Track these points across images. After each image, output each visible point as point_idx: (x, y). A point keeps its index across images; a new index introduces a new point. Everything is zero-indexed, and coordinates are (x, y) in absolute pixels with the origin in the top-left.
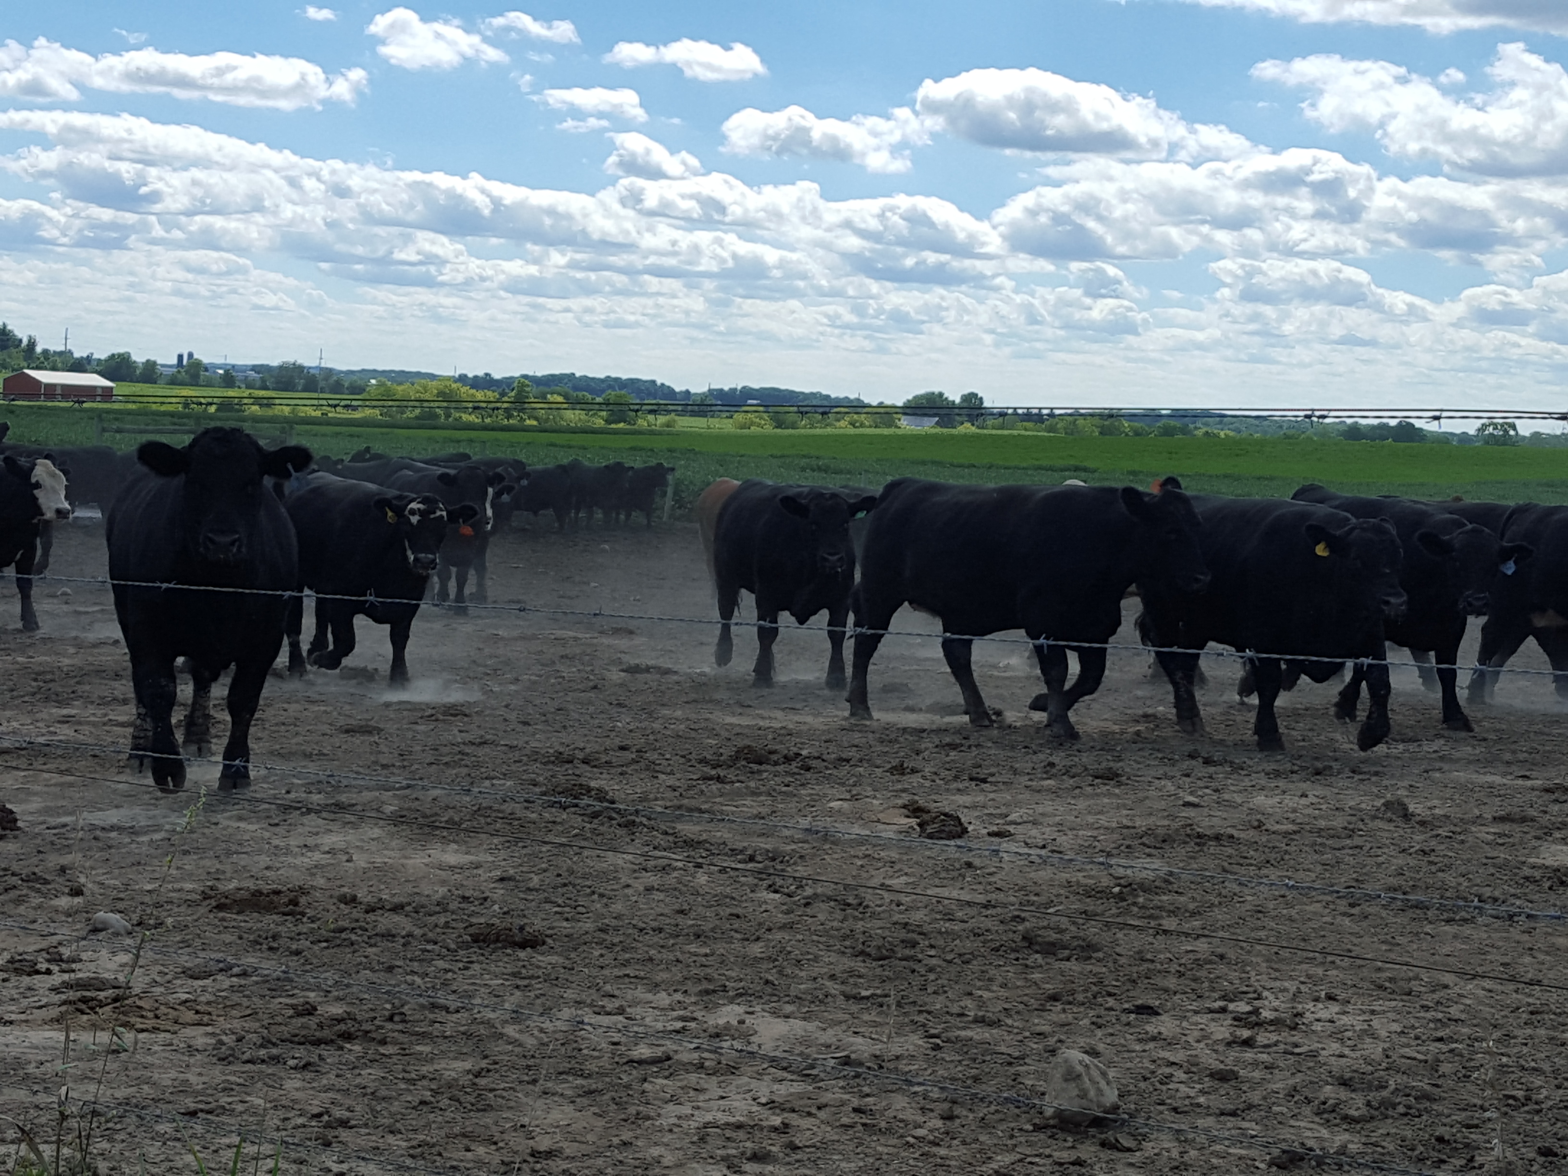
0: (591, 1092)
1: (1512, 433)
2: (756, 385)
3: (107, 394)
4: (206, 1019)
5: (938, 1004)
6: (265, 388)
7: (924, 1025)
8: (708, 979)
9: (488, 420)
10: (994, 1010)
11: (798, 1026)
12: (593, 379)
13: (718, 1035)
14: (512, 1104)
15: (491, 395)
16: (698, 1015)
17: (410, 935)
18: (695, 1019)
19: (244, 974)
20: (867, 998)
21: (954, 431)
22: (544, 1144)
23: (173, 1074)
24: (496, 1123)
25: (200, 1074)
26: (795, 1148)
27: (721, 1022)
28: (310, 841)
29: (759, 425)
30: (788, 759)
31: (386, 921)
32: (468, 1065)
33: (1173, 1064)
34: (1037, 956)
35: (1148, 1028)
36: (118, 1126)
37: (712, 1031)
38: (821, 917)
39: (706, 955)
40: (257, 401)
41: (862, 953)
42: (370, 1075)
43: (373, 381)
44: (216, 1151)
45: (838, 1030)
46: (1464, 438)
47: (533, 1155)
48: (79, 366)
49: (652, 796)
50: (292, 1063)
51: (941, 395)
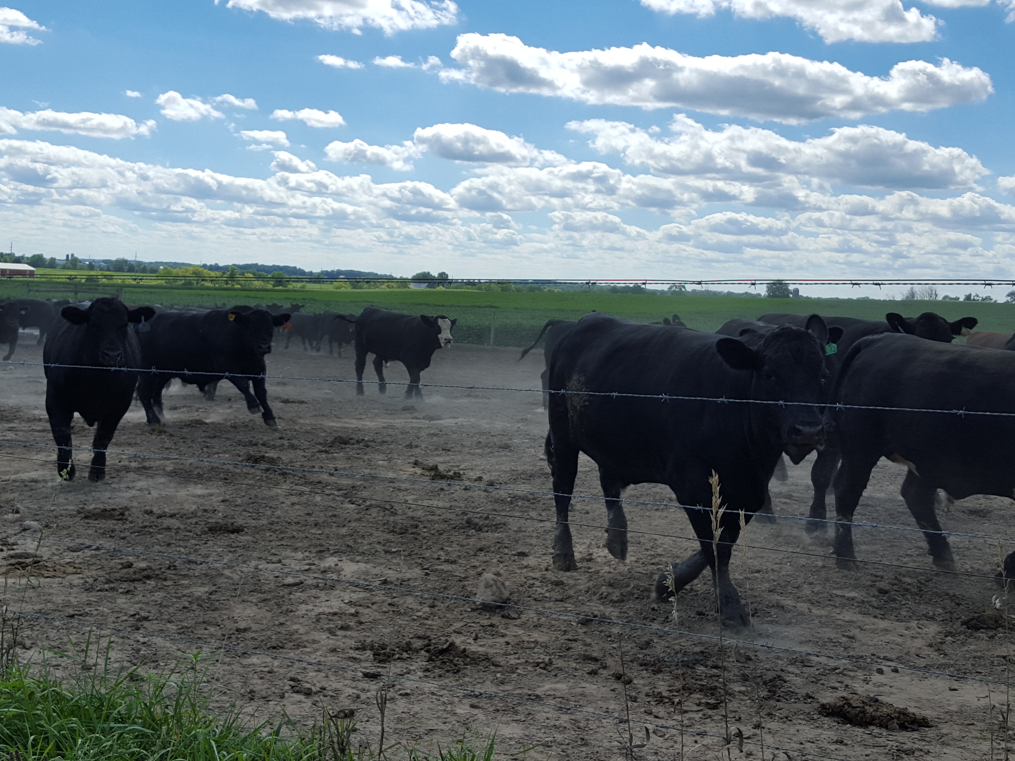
0: (265, 600)
1: (683, 290)
2: (343, 269)
3: (32, 274)
4: (79, 571)
5: (427, 554)
6: (108, 270)
7: (421, 564)
8: (321, 545)
9: (217, 286)
10: (453, 556)
11: (362, 566)
12: (267, 266)
13: (325, 571)
14: (227, 607)
15: (218, 274)
16: (316, 562)
17: (179, 528)
18: (314, 564)
19: (98, 549)
20: (395, 552)
21: (435, 290)
22: (242, 625)
23: (63, 597)
24: (220, 616)
25: (76, 597)
26: (361, 623)
27: (327, 565)
28: (131, 485)
29: (345, 287)
30: (358, 442)
31: (167, 522)
32: (206, 589)
33: (534, 578)
34: (473, 531)
35: (523, 562)
36: (36, 623)
37: (322, 569)
38: (374, 515)
39: (320, 534)
40: (105, 276)
41: (392, 531)
42: (159, 596)
43: (162, 267)
44: (83, 634)
45: (382, 567)
46: (663, 292)
47: (237, 631)
48: (18, 260)
49: (294, 460)
50: (121, 590)
51: (429, 273)
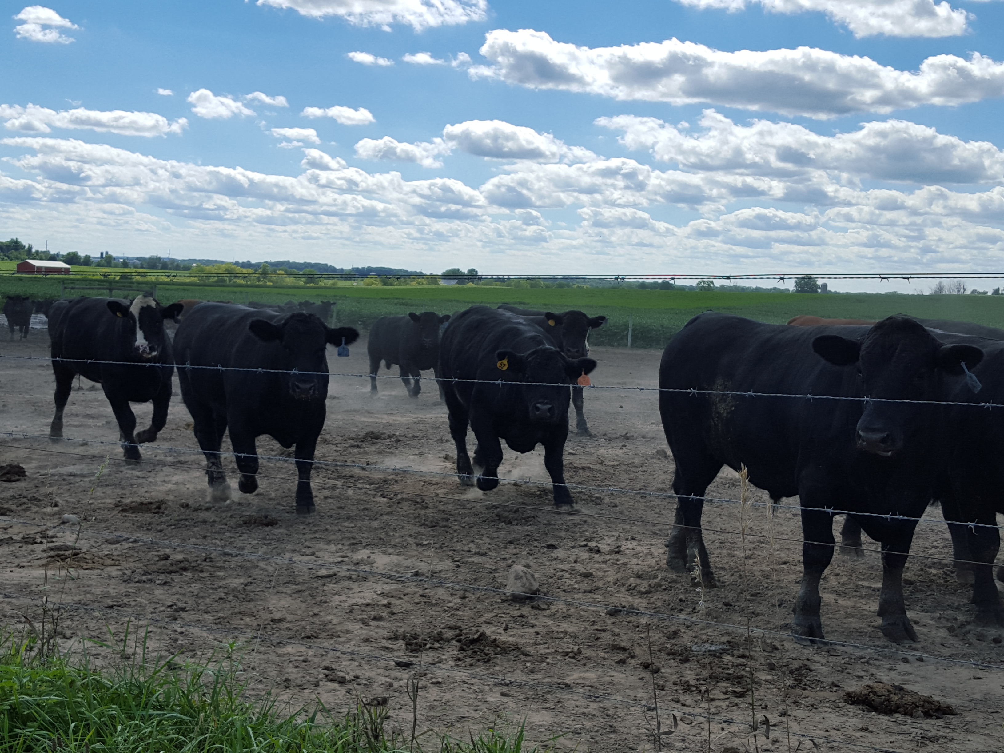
0: (299, 591)
1: (712, 285)
2: (374, 266)
3: (67, 271)
4: (117, 563)
5: (458, 547)
6: (142, 267)
7: (452, 556)
8: (354, 538)
9: (249, 283)
10: (484, 549)
11: (394, 558)
12: (298, 263)
13: (358, 564)
14: (262, 598)
15: (250, 271)
16: (349, 555)
17: (214, 521)
18: (347, 557)
19: (135, 541)
20: (426, 545)
21: (464, 286)
22: (277, 616)
23: (101, 589)
24: (255, 607)
25: (114, 589)
26: (393, 614)
27: (360, 557)
28: (167, 479)
29: (376, 284)
30: (389, 437)
31: (203, 515)
32: (242, 581)
33: (563, 570)
34: (503, 524)
35: (553, 554)
36: (75, 614)
37: (355, 561)
38: (405, 508)
39: (352, 527)
40: (139, 274)
41: (424, 524)
42: (195, 587)
43: (194, 265)
44: (122, 624)
45: (413, 559)
46: (691, 288)
47: (272, 621)
48: (53, 258)
49: (327, 455)
50: (158, 582)
51: (458, 270)
